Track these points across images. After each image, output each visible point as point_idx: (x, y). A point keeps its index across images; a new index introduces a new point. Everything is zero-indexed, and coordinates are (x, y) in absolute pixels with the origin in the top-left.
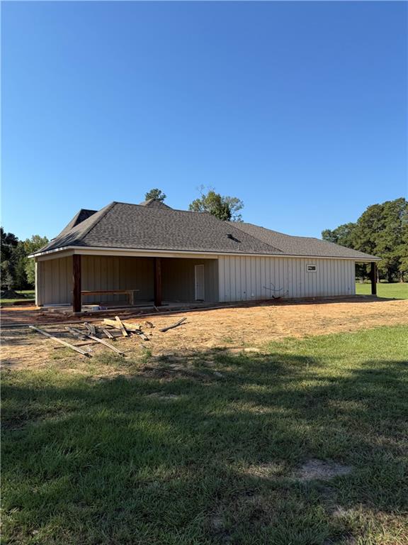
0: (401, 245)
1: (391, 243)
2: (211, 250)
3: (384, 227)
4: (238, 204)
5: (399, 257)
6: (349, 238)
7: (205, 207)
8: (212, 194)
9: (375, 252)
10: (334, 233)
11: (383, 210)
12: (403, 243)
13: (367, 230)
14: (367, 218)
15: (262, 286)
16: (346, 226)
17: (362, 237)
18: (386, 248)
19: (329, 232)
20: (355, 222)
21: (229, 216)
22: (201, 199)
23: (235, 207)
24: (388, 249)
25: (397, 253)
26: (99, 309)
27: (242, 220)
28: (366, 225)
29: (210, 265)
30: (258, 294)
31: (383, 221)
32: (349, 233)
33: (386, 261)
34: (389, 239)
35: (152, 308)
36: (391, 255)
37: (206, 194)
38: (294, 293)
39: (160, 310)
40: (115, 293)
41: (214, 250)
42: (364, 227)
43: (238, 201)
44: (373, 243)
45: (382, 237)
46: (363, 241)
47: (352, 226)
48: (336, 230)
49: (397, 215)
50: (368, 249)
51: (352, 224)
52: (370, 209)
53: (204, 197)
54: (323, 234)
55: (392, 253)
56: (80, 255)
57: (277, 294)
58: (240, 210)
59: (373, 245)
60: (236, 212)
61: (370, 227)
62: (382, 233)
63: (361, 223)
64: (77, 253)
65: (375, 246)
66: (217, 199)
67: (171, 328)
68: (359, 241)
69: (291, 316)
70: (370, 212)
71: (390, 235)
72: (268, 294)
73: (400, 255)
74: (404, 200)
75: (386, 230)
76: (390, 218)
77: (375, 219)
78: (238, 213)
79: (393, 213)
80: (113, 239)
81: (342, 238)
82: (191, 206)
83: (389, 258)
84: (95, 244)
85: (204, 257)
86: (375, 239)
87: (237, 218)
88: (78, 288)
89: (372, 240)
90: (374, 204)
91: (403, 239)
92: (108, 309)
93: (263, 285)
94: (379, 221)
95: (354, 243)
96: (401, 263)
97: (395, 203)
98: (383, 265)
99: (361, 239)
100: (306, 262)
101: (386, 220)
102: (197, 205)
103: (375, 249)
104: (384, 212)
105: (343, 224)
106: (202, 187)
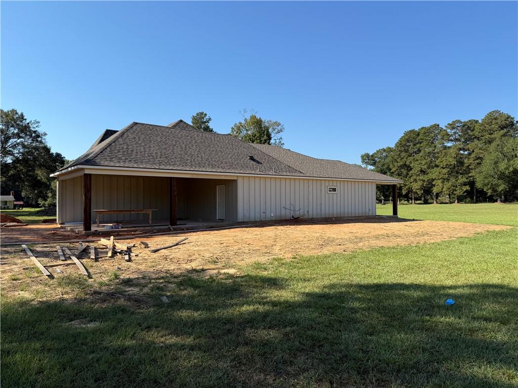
0: (435, 168)
1: (426, 167)
2: (229, 171)
3: (419, 151)
4: (279, 128)
5: (433, 180)
6: (387, 160)
7: (247, 130)
8: (253, 117)
9: (410, 175)
10: (372, 156)
11: (418, 135)
12: (437, 166)
13: (403, 154)
14: (403, 143)
15: (282, 207)
16: (384, 150)
17: (398, 160)
18: (421, 171)
19: (367, 155)
20: (393, 146)
21: (270, 139)
22: (243, 122)
23: (276, 130)
24: (423, 172)
25: (431, 176)
26: (112, 228)
27: (282, 142)
28: (403, 149)
29: (230, 185)
30: (278, 214)
31: (418, 146)
32: (386, 156)
33: (420, 183)
34: (424, 162)
35: (167, 227)
36: (426, 178)
37: (248, 118)
38: (314, 213)
39: (175, 229)
40: (132, 213)
41: (233, 171)
42: (401, 151)
43: (279, 125)
44: (409, 167)
45: (417, 160)
46: (399, 164)
47: (390, 150)
48: (375, 153)
49: (432, 140)
50: (404, 172)
51: (390, 148)
52: (406, 134)
53: (246, 120)
54: (362, 157)
55: (426, 176)
56: (90, 175)
57: (297, 214)
58: (281, 134)
59: (409, 168)
60: (277, 135)
61: (406, 151)
62: (417, 156)
63: (398, 147)
64: (87, 172)
65: (411, 169)
66: (258, 123)
67: (165, 248)
68: (396, 164)
69: (297, 235)
70: (407, 137)
71: (424, 158)
72: (288, 214)
73: (434, 178)
74: (438, 125)
75: (421, 154)
76: (425, 143)
77: (411, 144)
78: (279, 135)
79: (428, 138)
80: (126, 159)
81: (380, 162)
82: (232, 128)
83: (424, 181)
84: (106, 163)
85: (223, 178)
86: (411, 163)
87: (278, 141)
88: (88, 207)
89: (408, 163)
90: (410, 129)
91: (437, 163)
92: (122, 228)
93: (283, 205)
94: (415, 145)
95: (391, 166)
96: (434, 185)
97: (429, 128)
98: (417, 187)
99: (397, 162)
100: (327, 184)
101: (422, 145)
102: (239, 128)
103: (410, 172)
104: (419, 137)
105: (381, 148)
106: (245, 111)
